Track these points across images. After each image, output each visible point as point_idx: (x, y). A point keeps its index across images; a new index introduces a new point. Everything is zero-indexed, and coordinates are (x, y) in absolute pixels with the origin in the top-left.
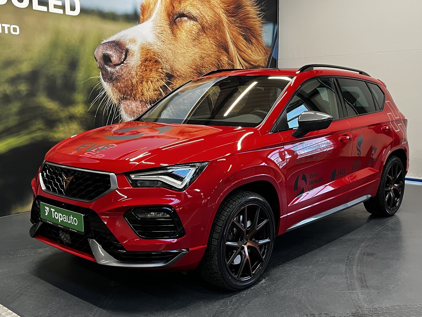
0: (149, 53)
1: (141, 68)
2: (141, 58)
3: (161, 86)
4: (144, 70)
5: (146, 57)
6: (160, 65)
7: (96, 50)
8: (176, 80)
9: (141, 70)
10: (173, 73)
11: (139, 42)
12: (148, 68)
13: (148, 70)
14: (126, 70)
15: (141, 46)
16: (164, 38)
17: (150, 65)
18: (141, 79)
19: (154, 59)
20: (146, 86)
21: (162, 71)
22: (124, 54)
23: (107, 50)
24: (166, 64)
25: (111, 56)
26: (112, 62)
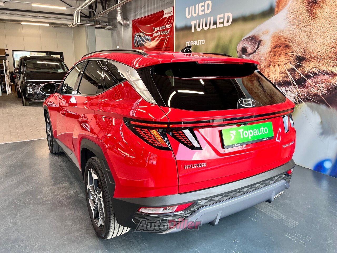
0: (279, 40)
1: (270, 54)
2: (272, 46)
3: (288, 69)
4: (273, 55)
5: (277, 43)
6: (290, 49)
7: (238, 45)
8: (308, 62)
9: (270, 56)
10: (306, 55)
11: (272, 31)
12: (277, 53)
13: (276, 55)
14: (257, 57)
15: (273, 35)
16: (299, 22)
17: (279, 51)
18: (269, 64)
19: (284, 45)
20: (273, 70)
21: (292, 54)
22: (257, 45)
23: (245, 44)
24: (298, 47)
25: (247, 48)
26: (247, 53)
